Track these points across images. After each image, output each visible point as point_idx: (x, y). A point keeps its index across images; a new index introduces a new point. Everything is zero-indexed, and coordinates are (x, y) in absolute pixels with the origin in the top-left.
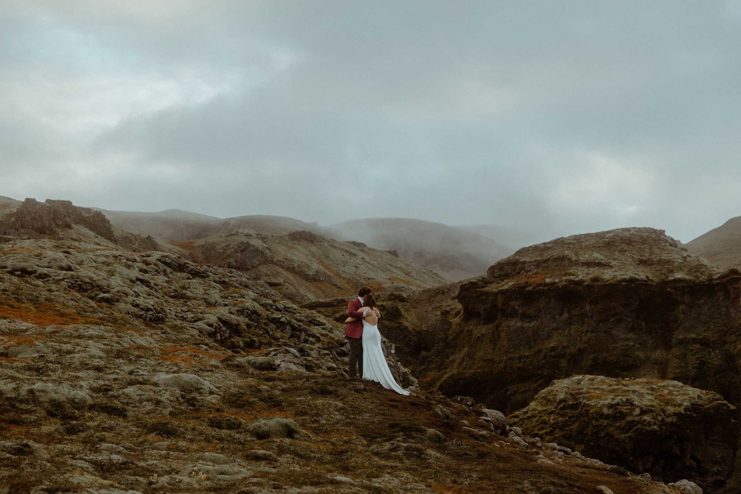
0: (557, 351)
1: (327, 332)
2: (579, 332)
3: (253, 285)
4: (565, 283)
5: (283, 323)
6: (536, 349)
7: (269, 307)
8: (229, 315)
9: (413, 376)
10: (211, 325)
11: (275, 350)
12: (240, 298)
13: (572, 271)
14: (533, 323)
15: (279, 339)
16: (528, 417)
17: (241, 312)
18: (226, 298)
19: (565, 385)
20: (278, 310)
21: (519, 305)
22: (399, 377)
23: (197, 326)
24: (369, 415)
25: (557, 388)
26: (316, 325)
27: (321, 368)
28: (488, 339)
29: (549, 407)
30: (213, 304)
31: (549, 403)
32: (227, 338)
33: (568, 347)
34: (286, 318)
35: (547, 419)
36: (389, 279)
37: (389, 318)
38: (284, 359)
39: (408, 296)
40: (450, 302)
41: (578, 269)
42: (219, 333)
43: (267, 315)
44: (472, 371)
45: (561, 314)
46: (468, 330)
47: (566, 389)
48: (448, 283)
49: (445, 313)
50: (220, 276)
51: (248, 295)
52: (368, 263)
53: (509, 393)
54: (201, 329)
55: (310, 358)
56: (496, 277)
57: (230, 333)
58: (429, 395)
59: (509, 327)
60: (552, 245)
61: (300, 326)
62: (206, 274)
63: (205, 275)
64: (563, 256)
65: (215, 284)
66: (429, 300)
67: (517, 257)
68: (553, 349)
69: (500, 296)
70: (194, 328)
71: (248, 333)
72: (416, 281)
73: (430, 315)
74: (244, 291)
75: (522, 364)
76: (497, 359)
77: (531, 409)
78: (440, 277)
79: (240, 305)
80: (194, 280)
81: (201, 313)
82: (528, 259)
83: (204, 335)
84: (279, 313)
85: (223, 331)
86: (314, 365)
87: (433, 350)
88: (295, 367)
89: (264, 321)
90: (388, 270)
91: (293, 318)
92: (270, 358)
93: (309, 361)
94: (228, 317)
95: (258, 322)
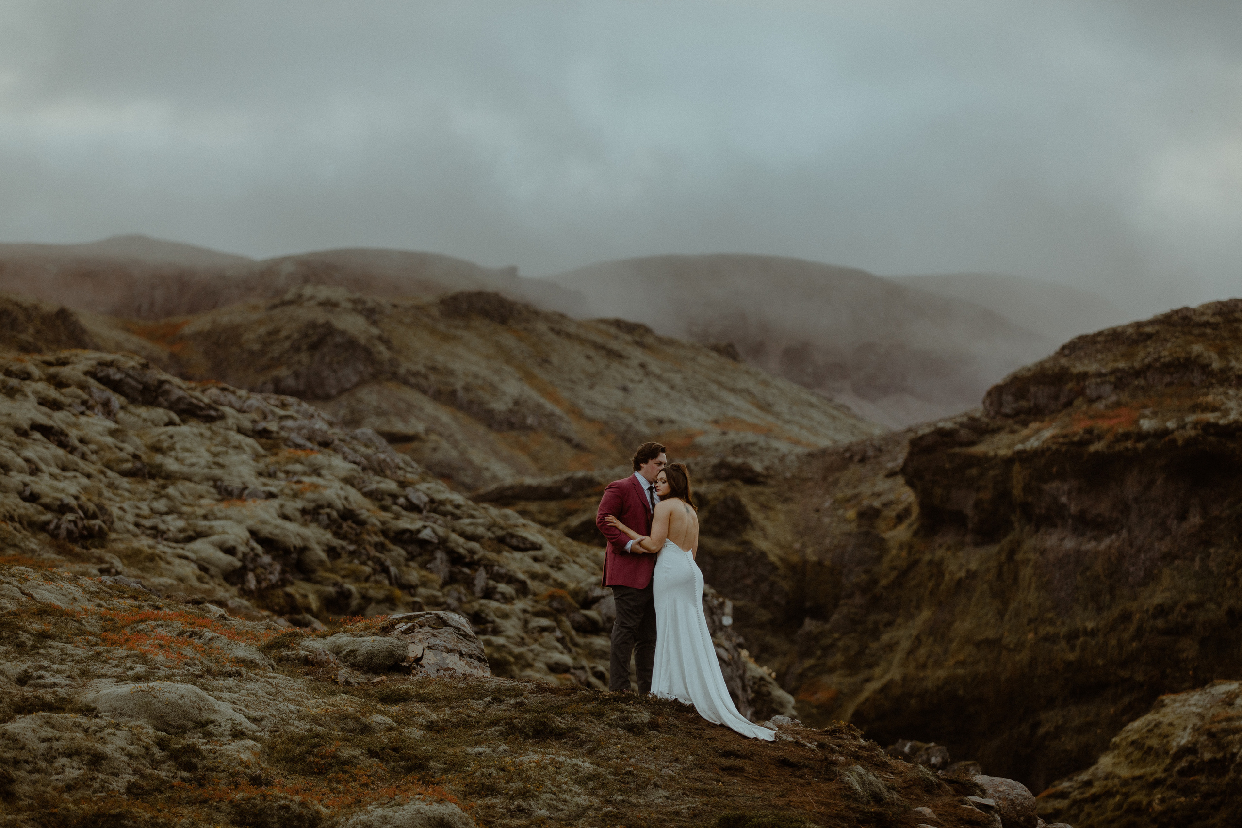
0: (1170, 617)
1: (547, 569)
2: (1229, 564)
3: (343, 441)
4: (1193, 433)
5: (424, 543)
6: (1116, 611)
7: (388, 501)
8: (280, 522)
9: (783, 686)
10: (230, 551)
11: (408, 619)
12: (310, 475)
13: (1210, 398)
14: (1106, 542)
15: (415, 587)
16: (1093, 795)
17: (311, 514)
18: (272, 475)
19: (1194, 709)
20: (412, 507)
21: (1069, 493)
22: (744, 689)
23: (195, 552)
24: (666, 794)
25: (1170, 718)
26: (517, 549)
27: (530, 666)
28: (985, 586)
29: (1149, 770)
30: (236, 492)
31: (1150, 759)
32: (273, 587)
33: (1200, 605)
34: (434, 531)
35: (1145, 802)
36: (716, 422)
37: (716, 529)
38: (433, 641)
39: (767, 468)
40: (882, 485)
41: (1226, 394)
42: (253, 570)
43: (383, 523)
44: (942, 673)
45: (1182, 517)
46: (930, 562)
47: (1196, 720)
48: (877, 432)
49: (869, 516)
50: (254, 416)
51: (330, 467)
52: (660, 378)
53: (1042, 731)
54: (204, 560)
55: (500, 640)
56: (1007, 416)
57: (283, 572)
58: (827, 739)
59: (1043, 552)
60: (1157, 328)
61: (472, 552)
62: (216, 410)
63: (213, 413)
64: (1187, 359)
65: (240, 437)
66: (825, 478)
67: (1064, 361)
68: (1161, 611)
69: (1017, 467)
70: (186, 558)
71: (332, 571)
72: (788, 427)
73: (827, 520)
74: (320, 458)
75: (1077, 652)
76: (1010, 639)
77: (1101, 774)
78: (855, 416)
79: (309, 495)
80: (185, 429)
81: (205, 517)
82: (1093, 368)
83: (212, 577)
84: (414, 515)
85: (263, 567)
86: (512, 659)
87: (835, 617)
88: (463, 663)
89: (376, 539)
90: (713, 397)
91: (454, 531)
92: (395, 641)
93: (500, 648)
94: (276, 527)
95: (357, 541)
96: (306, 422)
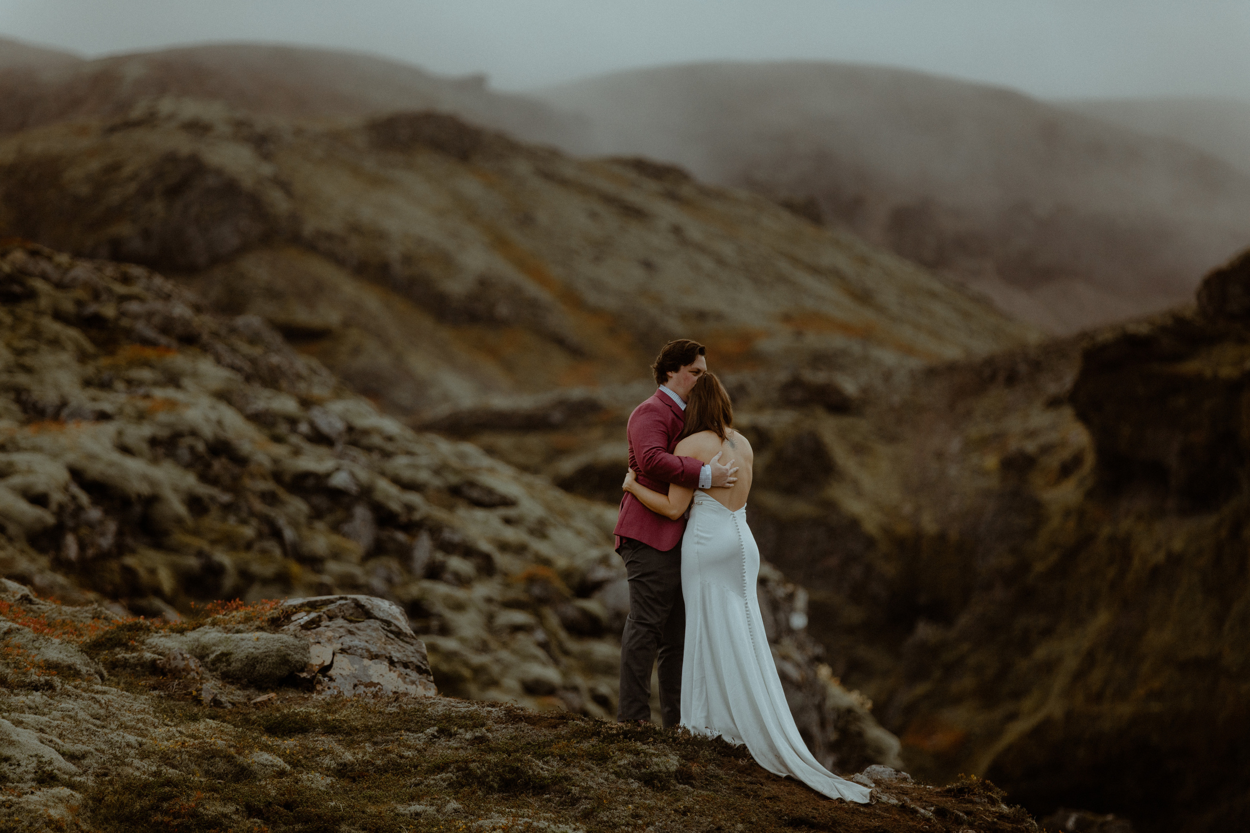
1: (525, 536)
3: (216, 334)
5: (337, 495)
8: (117, 457)
9: (882, 723)
10: (39, 499)
11: (313, 606)
12: (163, 386)
15: (322, 560)
17: (165, 446)
18: (105, 385)
20: (319, 438)
22: (823, 724)
26: (479, 504)
27: (494, 683)
28: (1195, 577)
30: (50, 410)
32: (104, 556)
34: (352, 475)
36: (787, 318)
37: (784, 480)
38: (348, 641)
39: (865, 391)
40: (1040, 418)
42: (75, 530)
43: (276, 461)
44: (1125, 709)
46: (1111, 539)
48: (1033, 338)
49: (1018, 465)
50: (80, 294)
51: (195, 375)
52: (701, 249)
55: (449, 644)
56: (1233, 317)
57: (120, 533)
58: (950, 804)
61: (410, 508)
62: (22, 284)
63: (16, 288)
65: (57, 326)
66: (952, 407)
71: (196, 533)
72: (896, 328)
73: (953, 471)
74: (179, 360)
76: (1231, 660)
78: (1000, 314)
79: (162, 417)
83: (10, 540)
84: (322, 450)
85: (91, 525)
86: (466, 673)
87: (964, 620)
88: (394, 675)
89: (263, 485)
90: (782, 279)
91: (383, 474)
92: (291, 640)
93: (450, 656)
94: (111, 464)
95: (235, 488)
96: (158, 306)
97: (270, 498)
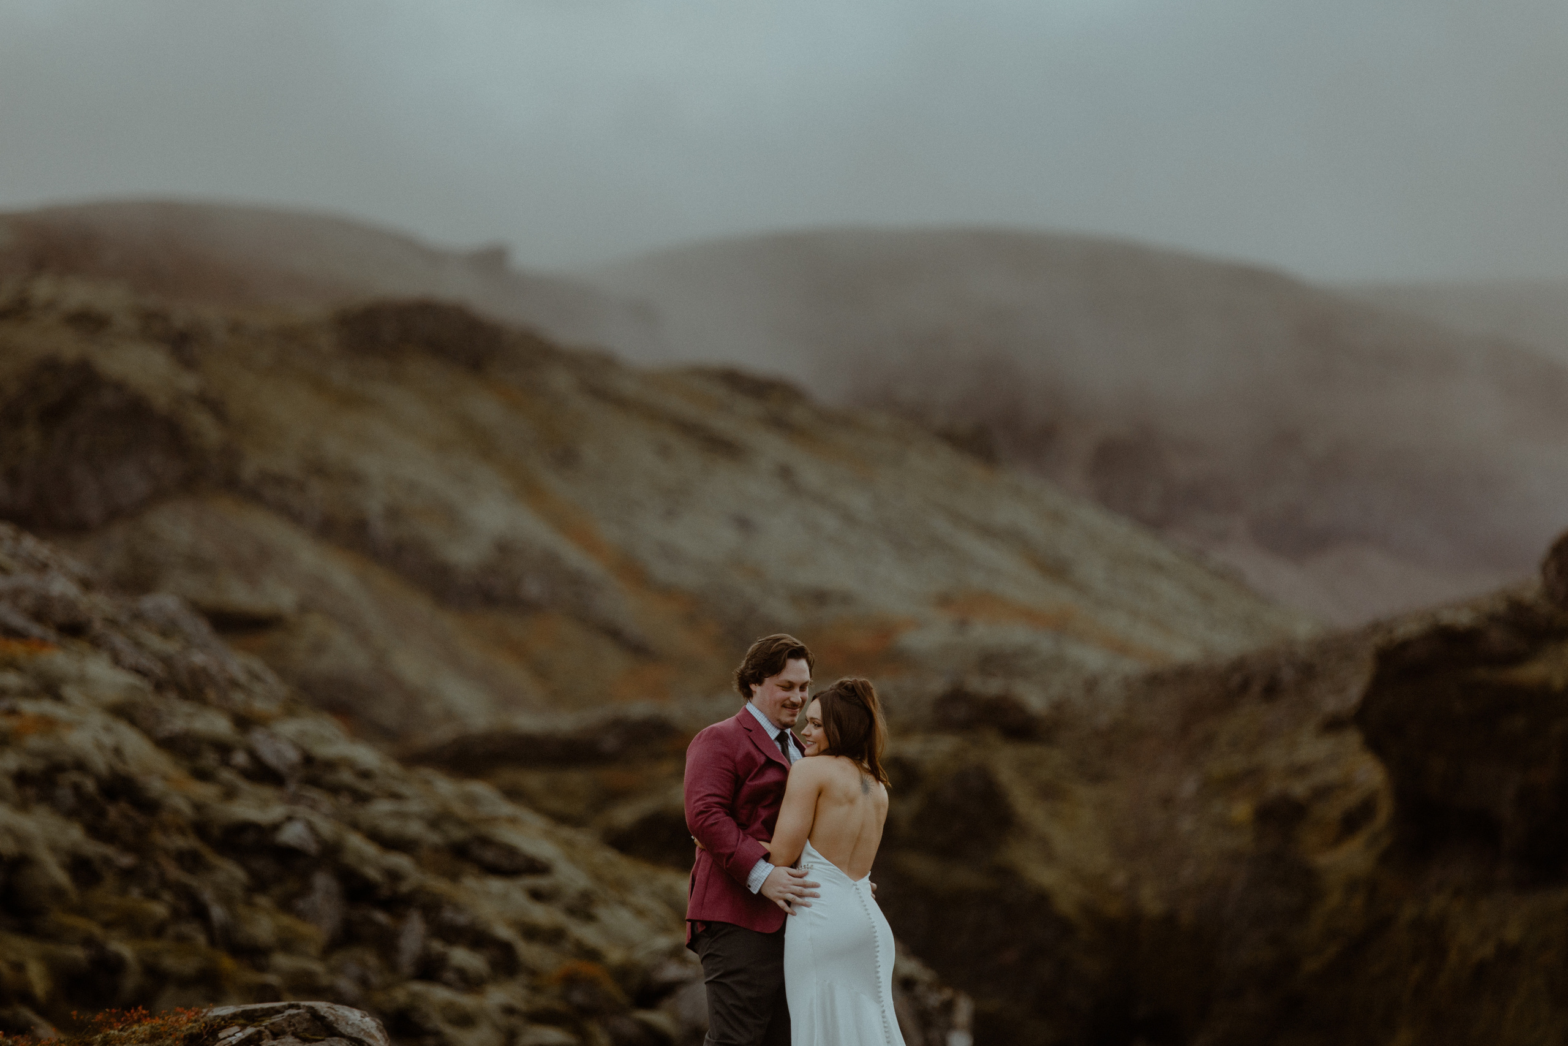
1: (561, 918)
3: (113, 622)
5: (289, 855)
7: (210, 759)
11: (249, 1018)
12: (35, 697)
15: (266, 952)
17: (37, 784)
20: (263, 774)
26: (495, 871)
28: (1539, 980)
34: (311, 827)
36: (945, 601)
37: (939, 837)
39: (1058, 706)
40: (1312, 748)
43: (198, 807)
46: (1417, 922)
48: (1304, 629)
49: (1281, 816)
51: (82, 680)
52: (820, 499)
61: (394, 876)
66: (1185, 731)
71: (82, 911)
72: (1104, 616)
73: (1186, 824)
74: (59, 659)
79: (35, 742)
84: (267, 792)
89: (180, 842)
90: (938, 544)
91: (355, 826)
95: (140, 846)
96: (29, 580)
97: (190, 861)
